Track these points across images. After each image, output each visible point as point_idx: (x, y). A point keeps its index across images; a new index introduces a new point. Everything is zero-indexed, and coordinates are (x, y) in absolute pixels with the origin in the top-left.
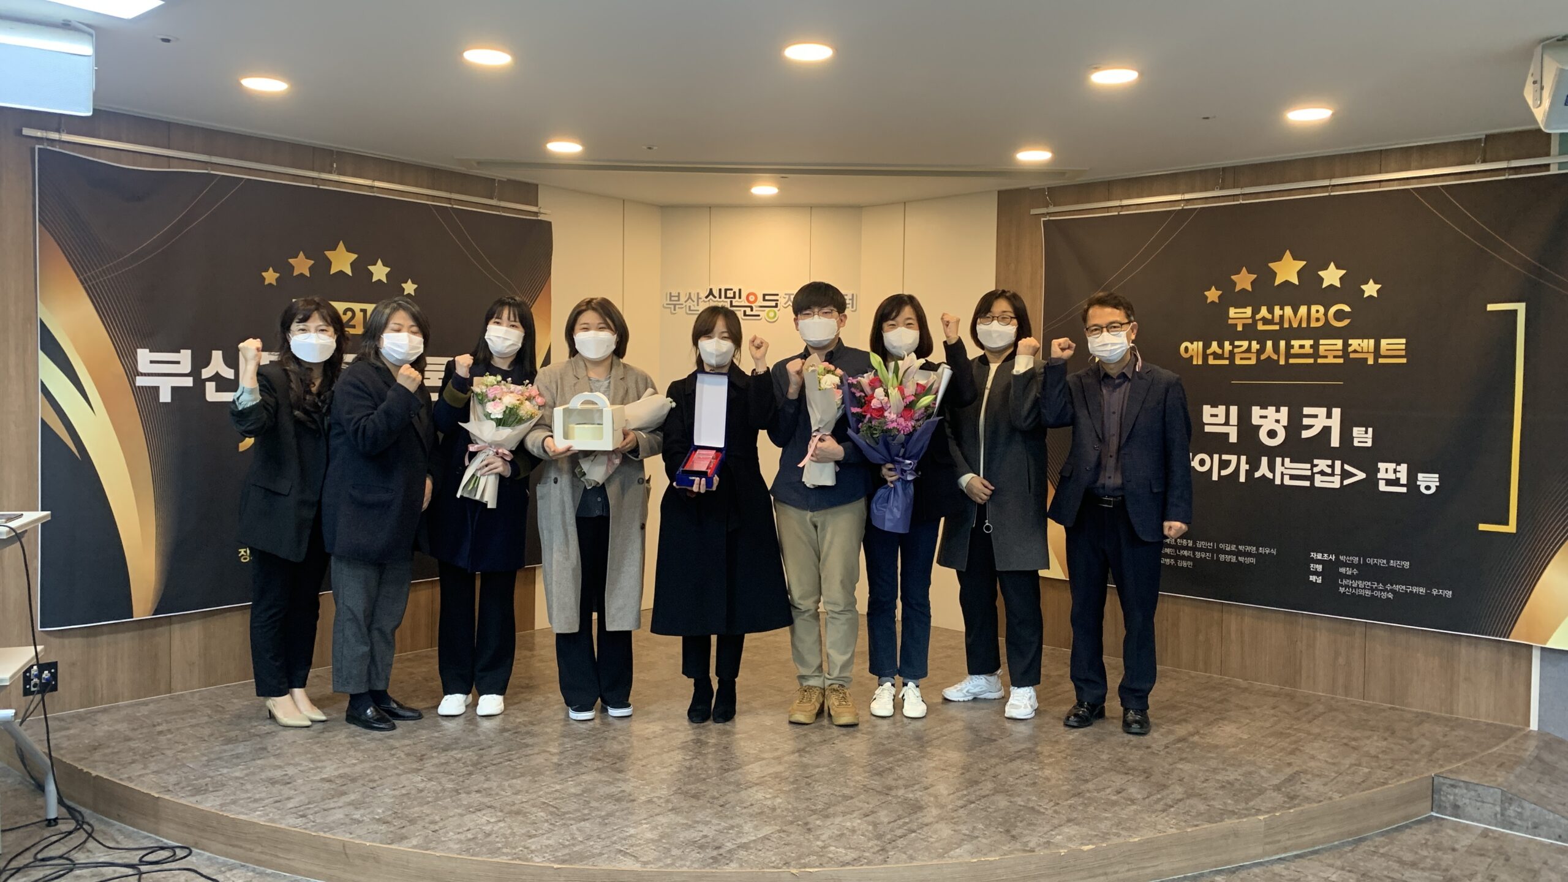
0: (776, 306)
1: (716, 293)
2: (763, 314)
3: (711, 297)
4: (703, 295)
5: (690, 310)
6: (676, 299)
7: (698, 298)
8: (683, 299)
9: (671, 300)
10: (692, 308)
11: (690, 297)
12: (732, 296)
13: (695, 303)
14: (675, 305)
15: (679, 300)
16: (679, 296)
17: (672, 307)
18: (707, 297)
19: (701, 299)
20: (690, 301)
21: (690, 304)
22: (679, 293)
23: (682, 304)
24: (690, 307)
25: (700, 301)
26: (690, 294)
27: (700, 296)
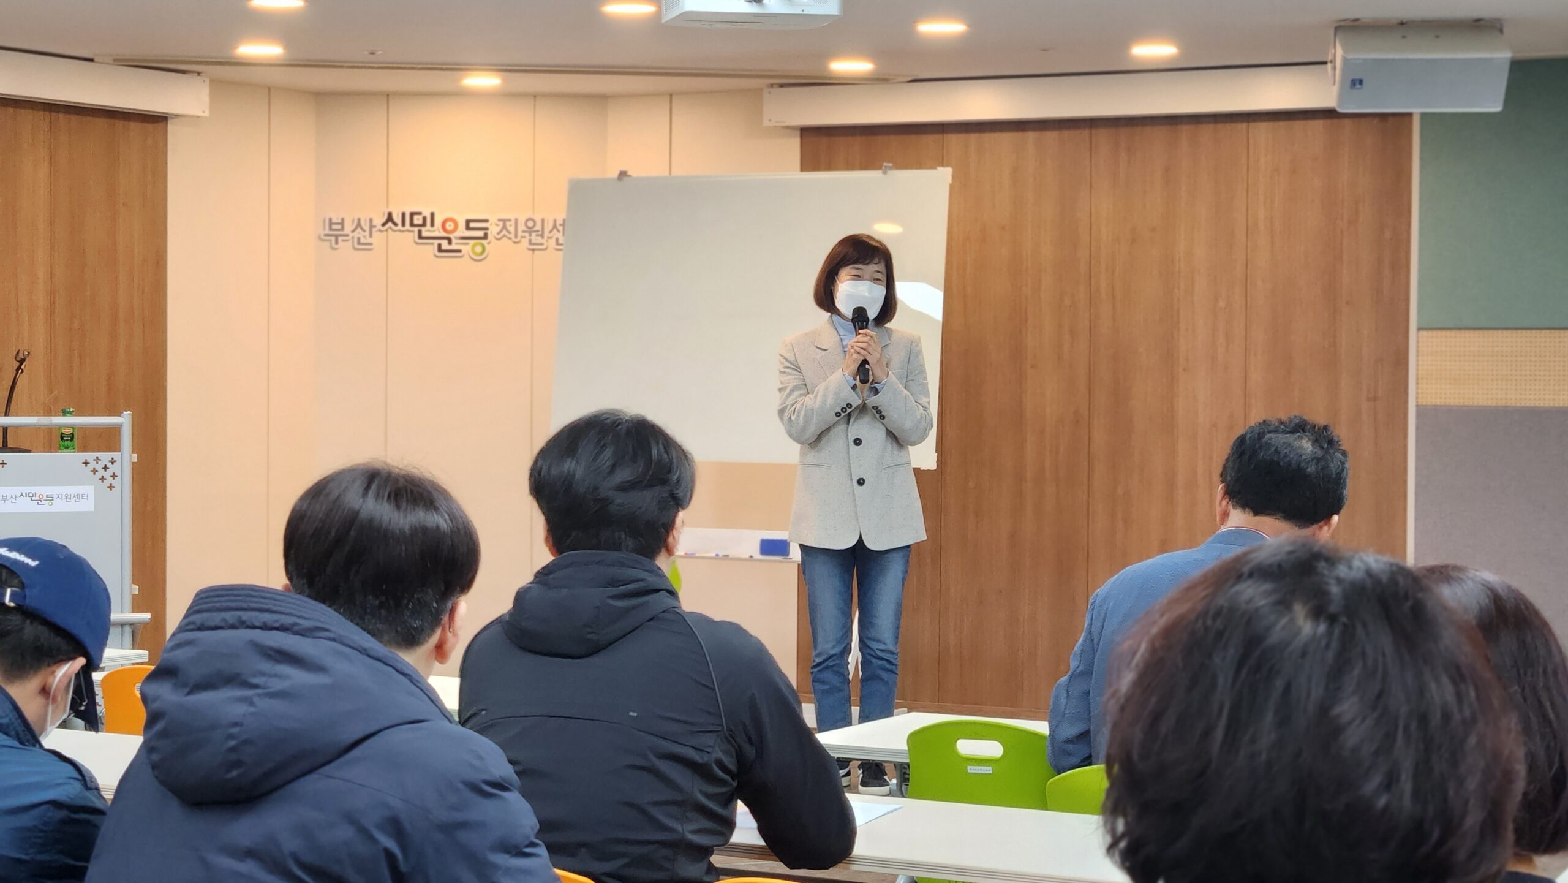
0: (485, 237)
1: (398, 219)
2: (466, 249)
3: (390, 224)
4: (379, 221)
5: (359, 243)
6: (339, 227)
7: (372, 227)
8: (348, 227)
9: (331, 229)
10: (363, 240)
11: (359, 225)
12: (420, 222)
13: (367, 234)
14: (337, 236)
15: (342, 229)
16: (342, 223)
17: (333, 239)
18: (384, 225)
19: (375, 227)
20: (359, 230)
21: (359, 235)
22: (343, 219)
23: (347, 235)
24: (359, 239)
25: (374, 230)
26: (359, 220)
27: (374, 224)
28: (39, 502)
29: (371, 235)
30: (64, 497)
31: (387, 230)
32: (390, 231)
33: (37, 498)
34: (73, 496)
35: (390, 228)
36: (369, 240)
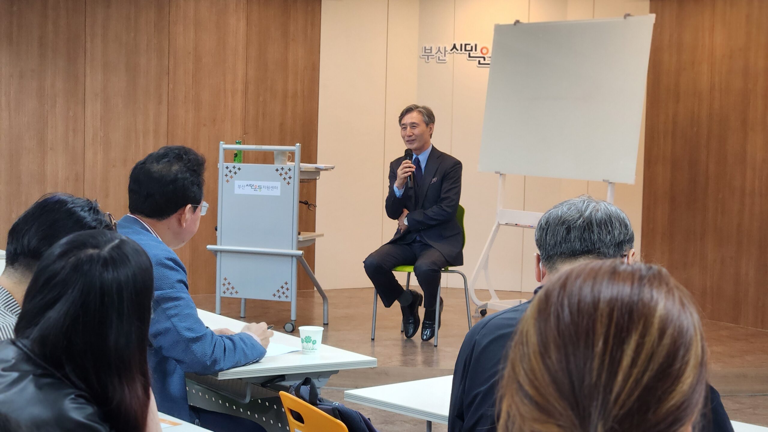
1: (459, 47)
3: (455, 50)
4: (449, 48)
5: (439, 60)
6: (429, 51)
8: (434, 51)
9: (425, 52)
10: (441, 58)
11: (439, 50)
12: (470, 49)
13: (443, 55)
14: (428, 56)
15: (431, 52)
16: (431, 49)
17: (426, 57)
18: (451, 50)
19: (447, 51)
20: (439, 52)
21: (439, 56)
22: (431, 47)
23: (433, 56)
24: (439, 57)
25: (447, 53)
26: (439, 48)
27: (446, 50)
28: (255, 189)
29: (445, 56)
30: (266, 187)
31: (453, 53)
32: (454, 53)
33: (254, 187)
34: (270, 187)
35: (454, 52)
36: (444, 58)
